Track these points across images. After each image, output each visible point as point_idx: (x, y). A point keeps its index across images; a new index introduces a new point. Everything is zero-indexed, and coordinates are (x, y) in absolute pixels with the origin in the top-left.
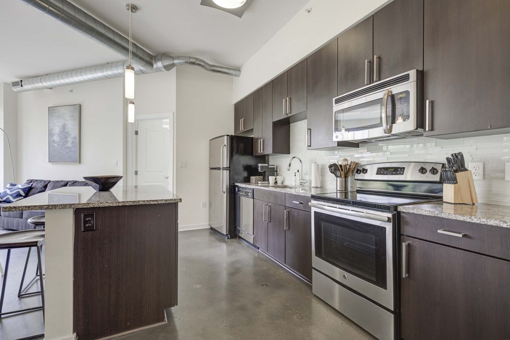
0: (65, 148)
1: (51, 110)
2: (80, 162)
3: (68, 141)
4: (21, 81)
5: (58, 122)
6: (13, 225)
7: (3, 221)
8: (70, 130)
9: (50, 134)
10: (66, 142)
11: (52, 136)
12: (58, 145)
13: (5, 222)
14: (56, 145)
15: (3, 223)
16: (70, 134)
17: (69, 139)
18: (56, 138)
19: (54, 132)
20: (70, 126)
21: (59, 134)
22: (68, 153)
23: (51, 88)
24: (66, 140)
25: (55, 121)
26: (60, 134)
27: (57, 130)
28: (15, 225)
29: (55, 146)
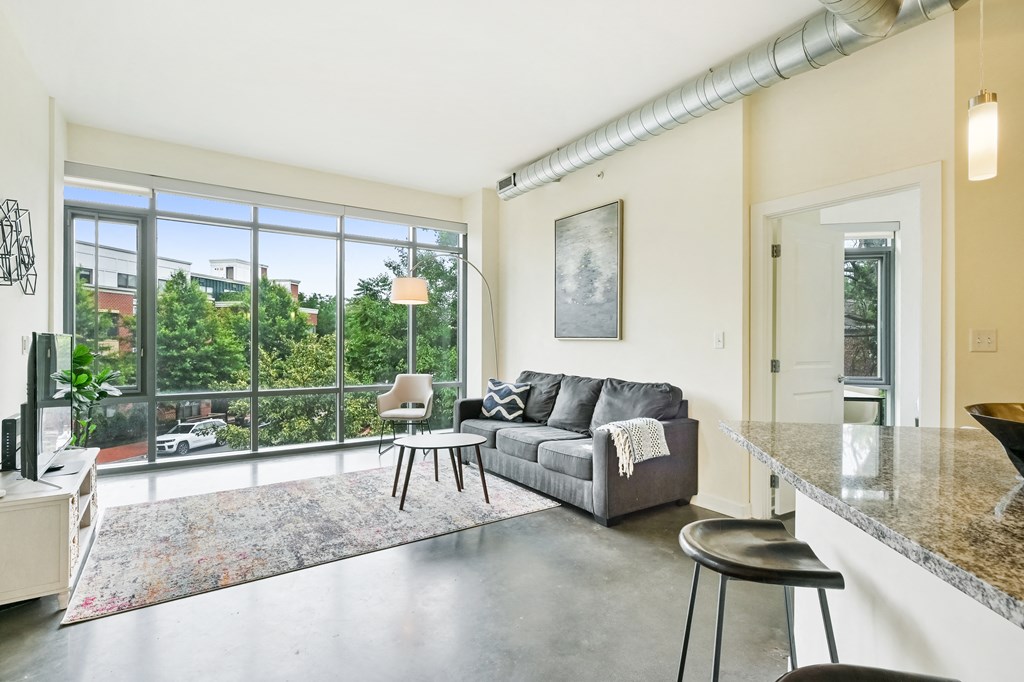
0: (591, 304)
1: (561, 225)
2: (621, 338)
3: (595, 289)
4: (514, 174)
5: (574, 249)
6: (518, 473)
7: (501, 461)
8: (599, 263)
9: (558, 277)
10: (590, 291)
11: (561, 282)
12: (573, 300)
13: (504, 463)
14: (570, 301)
15: (501, 465)
16: (600, 273)
17: (596, 285)
18: (570, 285)
19: (565, 273)
20: (599, 254)
21: (576, 276)
22: (595, 315)
23: (558, 180)
24: (590, 287)
25: (569, 248)
26: (578, 275)
27: (571, 267)
28: (522, 474)
29: (566, 303)
